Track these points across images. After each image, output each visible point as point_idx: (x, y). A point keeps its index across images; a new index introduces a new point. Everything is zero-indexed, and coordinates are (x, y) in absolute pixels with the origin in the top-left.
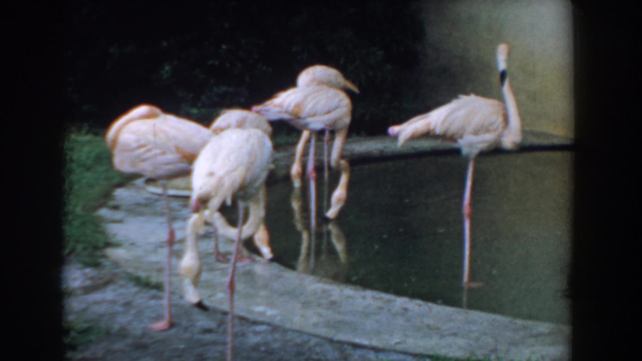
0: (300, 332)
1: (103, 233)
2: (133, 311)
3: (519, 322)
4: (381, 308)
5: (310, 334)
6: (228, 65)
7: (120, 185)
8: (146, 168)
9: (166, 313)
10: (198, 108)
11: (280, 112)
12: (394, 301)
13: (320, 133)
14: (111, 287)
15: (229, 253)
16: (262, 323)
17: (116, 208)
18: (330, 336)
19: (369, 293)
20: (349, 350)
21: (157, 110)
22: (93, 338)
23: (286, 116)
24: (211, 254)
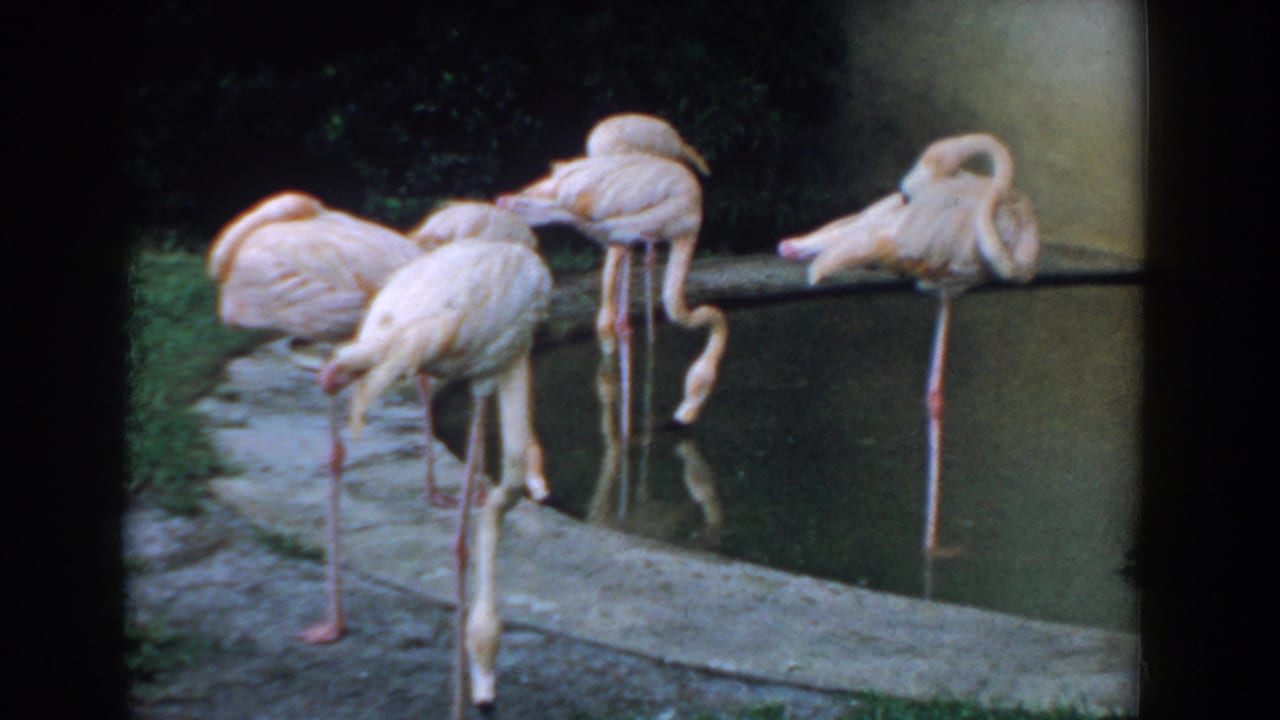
0: (598, 647)
1: (205, 446)
2: (266, 605)
3: (1037, 625)
4: (762, 599)
5: (619, 651)
6: (454, 113)
7: (242, 352)
8: (292, 318)
9: (331, 608)
10: (402, 198)
11: (552, 208)
12: (786, 583)
13: (637, 248)
14: (221, 557)
15: (455, 489)
16: (523, 628)
17: (232, 397)
18: (656, 653)
19: (737, 569)
20: (696, 683)
21: (314, 204)
22: (187, 658)
23: (564, 216)
24: (420, 490)
